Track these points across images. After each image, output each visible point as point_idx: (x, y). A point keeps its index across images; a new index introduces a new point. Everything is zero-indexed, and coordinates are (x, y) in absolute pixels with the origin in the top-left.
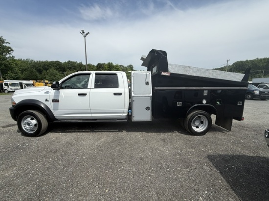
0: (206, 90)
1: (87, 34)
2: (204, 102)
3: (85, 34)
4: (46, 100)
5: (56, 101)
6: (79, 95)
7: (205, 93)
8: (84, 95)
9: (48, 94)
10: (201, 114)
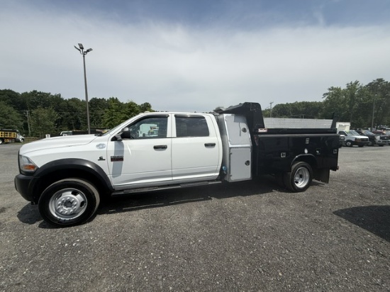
0: (308, 137)
1: (88, 51)
2: (306, 151)
3: (85, 50)
4: (101, 159)
5: (117, 159)
6: (156, 148)
7: (307, 142)
8: (164, 147)
9: (105, 149)
10: (302, 166)
